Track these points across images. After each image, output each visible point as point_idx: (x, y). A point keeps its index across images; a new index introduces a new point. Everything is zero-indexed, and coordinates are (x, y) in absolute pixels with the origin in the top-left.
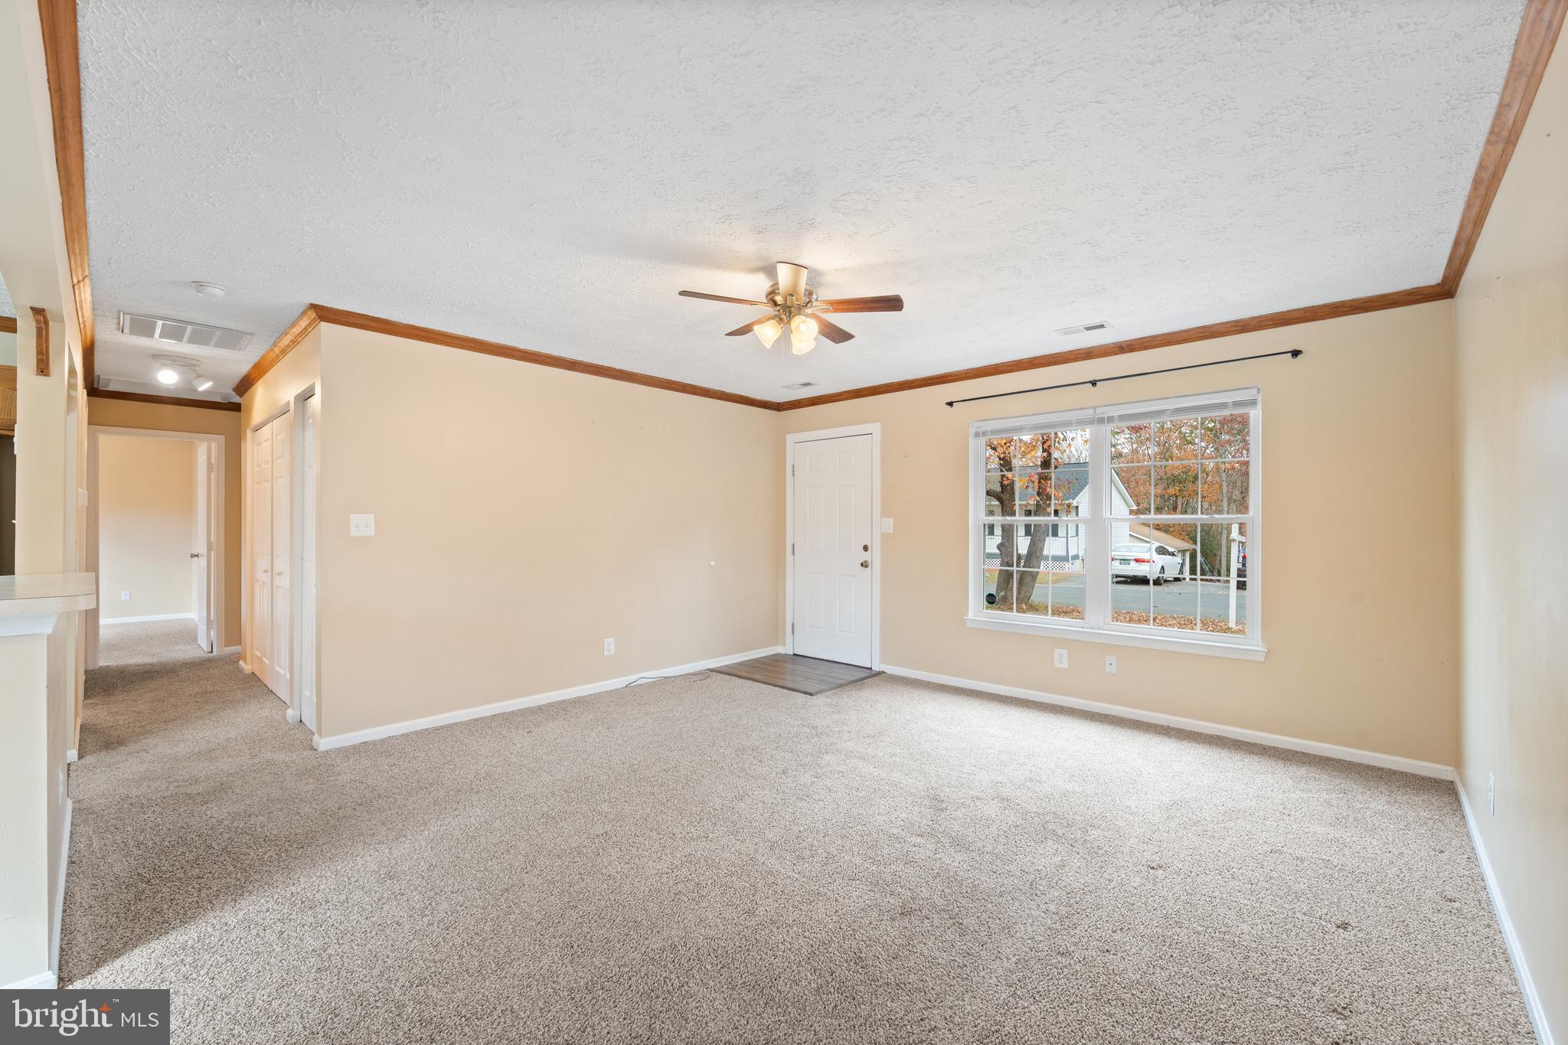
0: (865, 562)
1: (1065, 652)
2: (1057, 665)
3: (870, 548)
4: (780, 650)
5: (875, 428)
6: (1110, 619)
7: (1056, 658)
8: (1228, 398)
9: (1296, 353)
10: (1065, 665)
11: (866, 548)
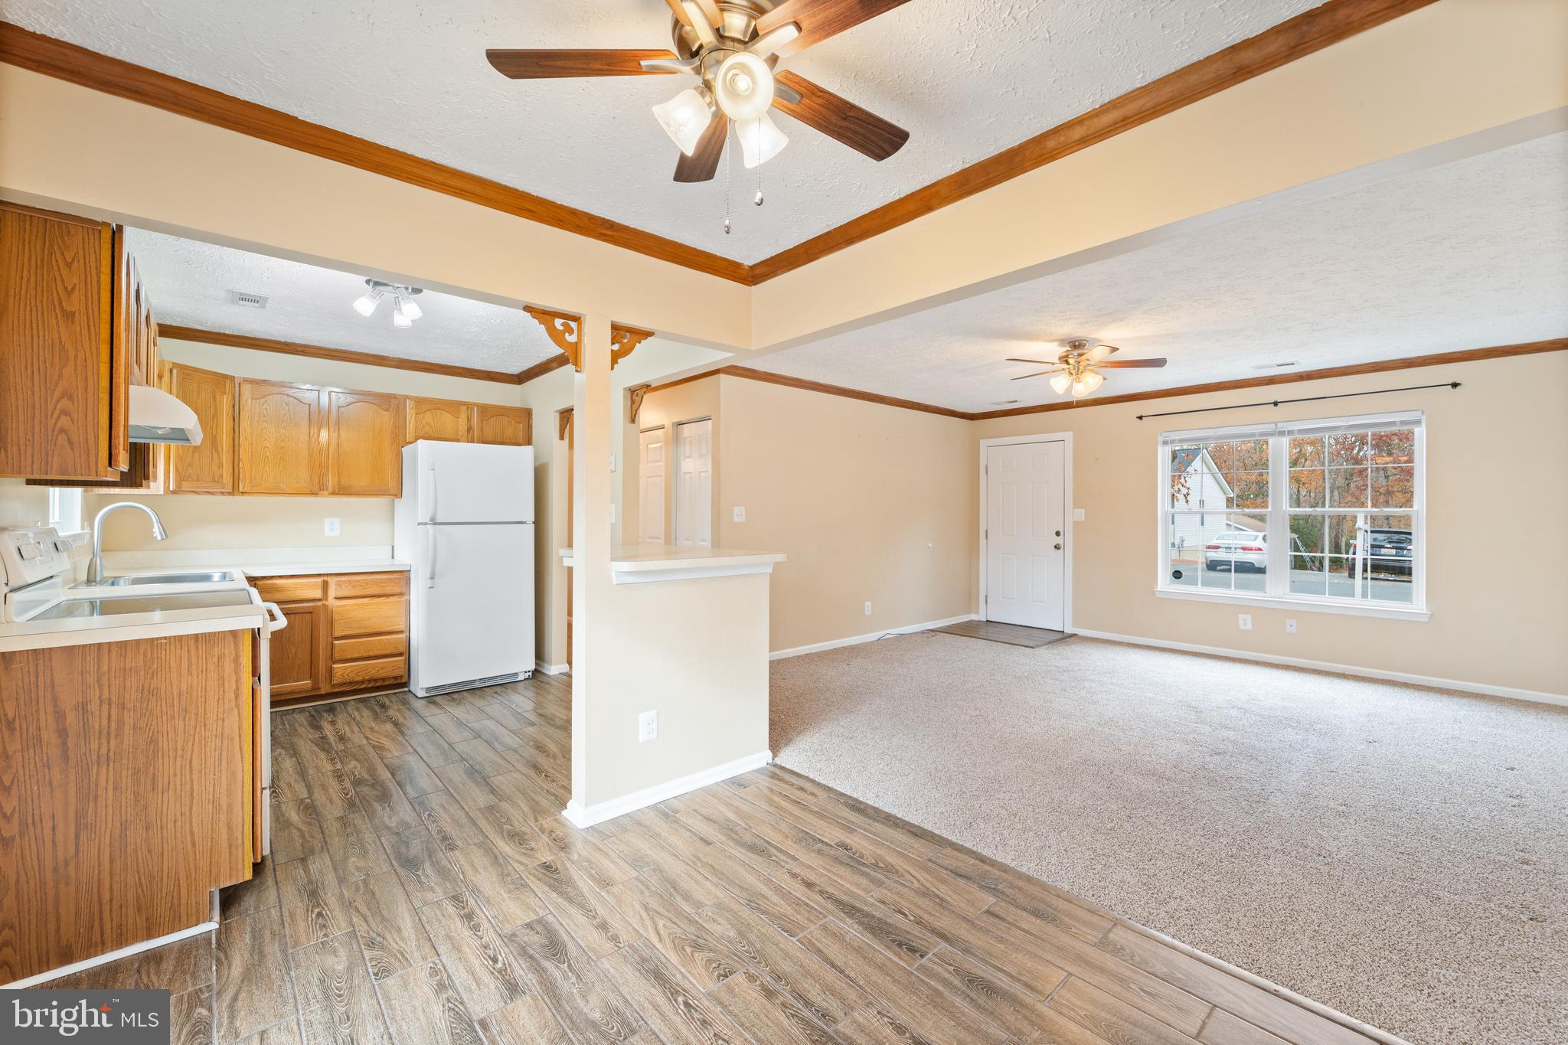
0: (1058, 544)
1: (1249, 617)
2: (1242, 627)
3: (1062, 534)
4: (974, 617)
5: (1068, 436)
6: (1288, 590)
7: (1241, 622)
8: (1397, 418)
9: (1455, 385)
10: (1249, 627)
11: (1058, 534)
